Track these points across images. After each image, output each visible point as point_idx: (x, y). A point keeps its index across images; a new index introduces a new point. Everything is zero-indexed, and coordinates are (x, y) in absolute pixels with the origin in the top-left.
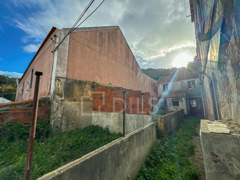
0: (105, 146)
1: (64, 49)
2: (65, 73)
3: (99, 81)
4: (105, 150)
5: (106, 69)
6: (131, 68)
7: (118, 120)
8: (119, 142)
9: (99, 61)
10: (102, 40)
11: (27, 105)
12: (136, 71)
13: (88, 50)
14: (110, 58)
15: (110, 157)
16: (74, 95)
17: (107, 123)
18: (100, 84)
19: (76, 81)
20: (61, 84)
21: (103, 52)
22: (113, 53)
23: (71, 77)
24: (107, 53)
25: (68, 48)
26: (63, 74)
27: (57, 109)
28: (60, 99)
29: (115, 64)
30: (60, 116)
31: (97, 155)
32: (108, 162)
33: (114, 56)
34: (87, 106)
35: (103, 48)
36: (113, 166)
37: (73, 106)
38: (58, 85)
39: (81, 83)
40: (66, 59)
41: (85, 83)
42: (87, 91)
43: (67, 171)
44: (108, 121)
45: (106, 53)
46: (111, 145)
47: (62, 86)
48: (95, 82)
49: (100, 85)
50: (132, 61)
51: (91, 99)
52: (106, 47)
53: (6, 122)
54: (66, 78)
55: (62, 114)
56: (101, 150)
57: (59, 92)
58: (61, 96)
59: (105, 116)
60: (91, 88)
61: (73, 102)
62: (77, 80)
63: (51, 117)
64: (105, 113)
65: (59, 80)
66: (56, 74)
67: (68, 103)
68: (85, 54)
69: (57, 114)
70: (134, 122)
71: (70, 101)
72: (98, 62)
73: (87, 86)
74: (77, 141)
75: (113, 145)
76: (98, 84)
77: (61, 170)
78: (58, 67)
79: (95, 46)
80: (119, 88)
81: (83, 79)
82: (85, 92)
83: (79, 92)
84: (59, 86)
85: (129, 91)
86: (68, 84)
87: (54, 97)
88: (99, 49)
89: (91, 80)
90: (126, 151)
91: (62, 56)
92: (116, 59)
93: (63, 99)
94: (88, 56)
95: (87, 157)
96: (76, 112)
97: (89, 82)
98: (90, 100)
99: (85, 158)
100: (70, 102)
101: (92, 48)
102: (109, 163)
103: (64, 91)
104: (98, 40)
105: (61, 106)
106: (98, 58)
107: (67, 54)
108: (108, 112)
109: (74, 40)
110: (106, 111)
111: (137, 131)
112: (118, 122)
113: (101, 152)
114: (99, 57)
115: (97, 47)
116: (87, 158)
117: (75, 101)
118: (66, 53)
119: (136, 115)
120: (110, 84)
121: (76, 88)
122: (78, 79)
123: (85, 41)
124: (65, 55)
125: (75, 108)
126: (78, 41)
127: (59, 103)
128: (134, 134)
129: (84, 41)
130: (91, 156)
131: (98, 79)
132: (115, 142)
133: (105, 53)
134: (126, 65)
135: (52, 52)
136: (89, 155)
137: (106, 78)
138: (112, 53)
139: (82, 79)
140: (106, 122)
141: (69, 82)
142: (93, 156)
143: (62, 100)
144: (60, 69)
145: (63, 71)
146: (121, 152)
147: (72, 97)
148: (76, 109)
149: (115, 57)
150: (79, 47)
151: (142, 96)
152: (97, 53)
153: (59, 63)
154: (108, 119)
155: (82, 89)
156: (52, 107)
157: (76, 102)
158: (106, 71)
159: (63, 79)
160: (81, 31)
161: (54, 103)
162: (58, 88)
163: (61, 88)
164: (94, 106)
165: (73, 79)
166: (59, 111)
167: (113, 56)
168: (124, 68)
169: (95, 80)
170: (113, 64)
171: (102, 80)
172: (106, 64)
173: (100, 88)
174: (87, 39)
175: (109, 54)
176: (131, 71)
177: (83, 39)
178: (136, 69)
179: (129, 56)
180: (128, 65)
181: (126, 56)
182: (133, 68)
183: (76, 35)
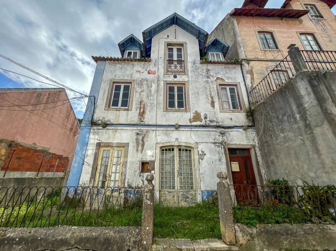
3: (19, 140)
5: (34, 129)
6: (69, 129)
9: (28, 121)
10: (39, 100)
12: (74, 133)
14: (43, 118)
18: (21, 144)
21: (35, 112)
22: (48, 114)
24: (41, 113)
33: (50, 116)
35: (38, 108)
41: (2, 141)
45: (39, 114)
48: (14, 141)
49: (21, 146)
51: (2, 158)
60: (7, 146)
72: (26, 122)
73: (3, 144)
76: (19, 144)
80: (43, 151)
85: (53, 154)
88: (31, 109)
89: (10, 139)
92: (50, 120)
94: (15, 115)
97: (6, 140)
104: (33, 101)
106: (27, 117)
131: (20, 138)
134: (63, 126)
137: (31, 138)
149: (50, 118)
152: (28, 113)
158: (33, 131)
167: (47, 117)
168: (59, 129)
169: (15, 139)
170: (46, 124)
171: (24, 140)
172: (36, 124)
173: (21, 148)
174: (19, 99)
175: (43, 115)
176: (68, 133)
177: (14, 99)
178: (75, 131)
179: (69, 117)
180: (66, 126)
181: (66, 117)
182: (71, 129)
183: (7, 95)
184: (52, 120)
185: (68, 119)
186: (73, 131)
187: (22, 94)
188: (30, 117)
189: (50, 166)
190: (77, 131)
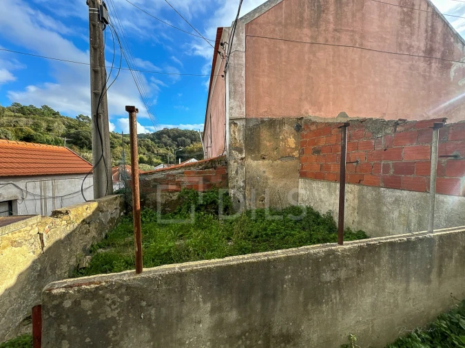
0: (279, 251)
1: (238, 64)
2: (244, 109)
3: (311, 113)
4: (275, 260)
5: (331, 80)
6: (421, 54)
7: (356, 201)
8: (319, 253)
9: (313, 66)
10: (319, 6)
11: (200, 167)
12: (442, 60)
13: (284, 47)
14: (343, 48)
15: (291, 278)
16: (262, 148)
17: (330, 205)
18: (313, 120)
19: (262, 122)
20: (239, 130)
21: (321, 40)
22: (352, 31)
23: (253, 116)
24: (333, 37)
25: (244, 59)
26: (240, 112)
27: (237, 172)
28: (240, 156)
29: (357, 59)
30: (242, 184)
31: (253, 263)
32: (285, 286)
33: (357, 37)
34: (288, 169)
35: (323, 28)
36: (301, 299)
37: (262, 169)
38: (234, 133)
39: (272, 124)
40: (243, 82)
41: (282, 122)
42: (286, 139)
43: (192, 271)
44: (332, 202)
45: (330, 39)
46: (294, 254)
47: (241, 134)
48: (302, 118)
49: (313, 123)
50: (426, 31)
51: (294, 154)
52: (329, 23)
53: (183, 188)
54: (246, 119)
55: (244, 182)
56: (266, 256)
57: (237, 145)
58: (240, 151)
59: (325, 190)
60: (293, 131)
61: (261, 162)
62: (265, 120)
63: (229, 184)
64: (325, 183)
65: (235, 124)
66: (230, 114)
67: (252, 163)
68: (278, 59)
69: (237, 181)
70: (409, 211)
71: (255, 159)
72: (309, 69)
73: (286, 128)
74: (265, 229)
75: (301, 256)
76: (310, 120)
77: (185, 267)
78: (232, 101)
79: (299, 31)
80: (362, 122)
81: (278, 114)
82: (282, 140)
83: (270, 141)
84: (236, 134)
85: (396, 124)
86: (250, 129)
87: (230, 153)
88: (310, 35)
89: (294, 114)
90: (347, 279)
91: (236, 78)
92: (362, 45)
93: (244, 156)
94: (285, 62)
95: (233, 260)
96: (267, 179)
97: (289, 118)
98: (293, 156)
99: (228, 261)
100: (256, 162)
101: (294, 39)
102: (286, 288)
103: (245, 142)
104: (306, 14)
105: (242, 169)
106: (309, 58)
107: (244, 72)
108: (331, 181)
109: (254, 38)
110: (328, 180)
111: (398, 237)
112: (356, 207)
113: (264, 261)
114: (311, 56)
115: (306, 31)
116: (231, 263)
117: (264, 158)
118: (242, 70)
119: (417, 193)
120: (343, 115)
121: (265, 134)
122: (266, 117)
123: (277, 29)
124: (240, 76)
125: (264, 172)
126: (262, 35)
127: (238, 164)
128: (380, 242)
129: (274, 30)
130: (241, 261)
131: (310, 108)
132: (308, 249)
133: (327, 41)
134: (401, 49)
135: (223, 76)
136: (238, 260)
137: (331, 103)
138: (348, 31)
139: (273, 115)
140: (327, 203)
141: (251, 125)
142: (243, 263)
143: (242, 159)
144: (235, 104)
145: (240, 106)
146: (327, 276)
147: (259, 151)
148: (267, 174)
149: (358, 40)
150: (265, 49)
151: (434, 132)
152: (307, 47)
153: (233, 93)
154: (333, 197)
155: (275, 136)
156: (230, 169)
157: (266, 162)
158: (331, 86)
159: (241, 121)
160: (266, 9)
161: (232, 162)
162: (235, 139)
163: (239, 137)
164: (302, 169)
165: (257, 119)
166: (240, 176)
167: (352, 40)
168: (393, 62)
169: (303, 112)
170: (353, 60)
171: (320, 110)
172: (331, 68)
173: (313, 128)
174: (280, 23)
175: (339, 39)
176: (422, 65)
177: (272, 27)
178: (444, 53)
179: (412, 18)
180: (410, 47)
181: (402, 21)
182: (429, 52)
183: (257, 24)
184: (366, 43)
185: (410, 24)
186: (438, 55)
187: (281, 8)
188: (314, 55)
189: (395, 166)
190: (451, 52)
